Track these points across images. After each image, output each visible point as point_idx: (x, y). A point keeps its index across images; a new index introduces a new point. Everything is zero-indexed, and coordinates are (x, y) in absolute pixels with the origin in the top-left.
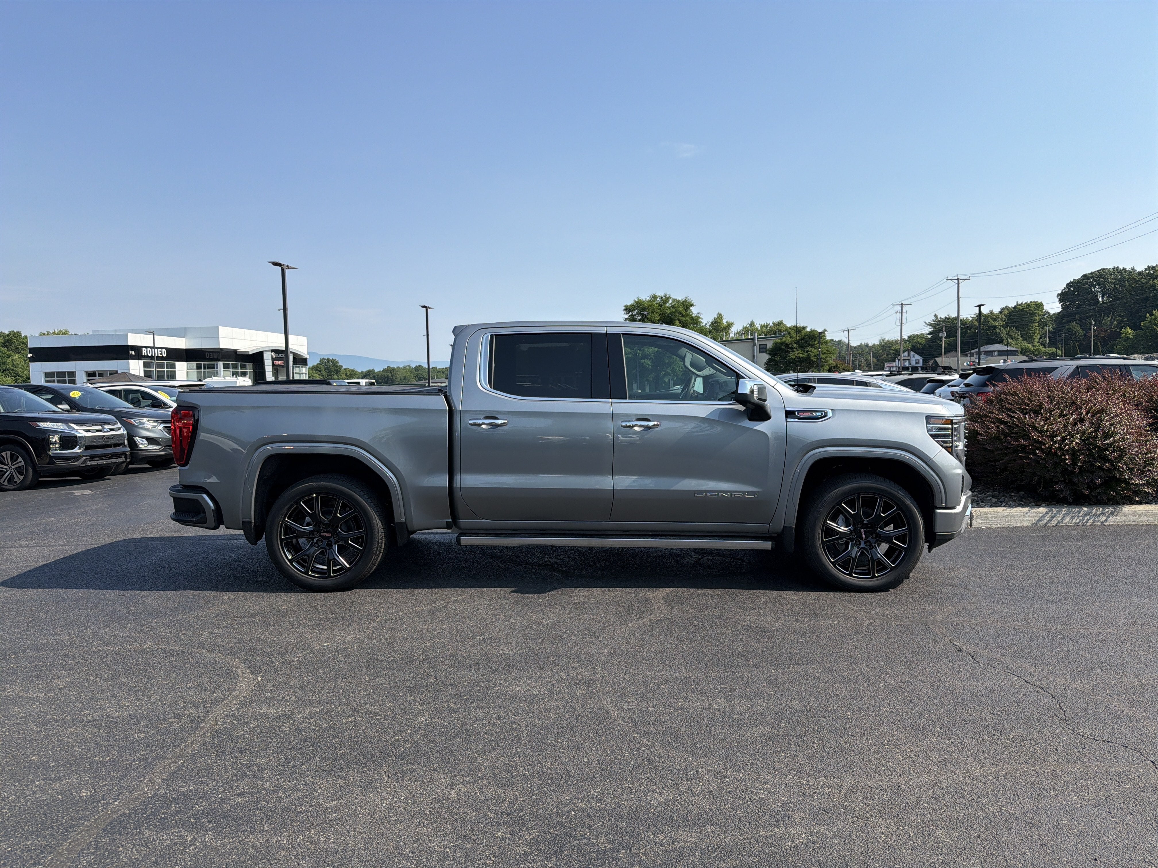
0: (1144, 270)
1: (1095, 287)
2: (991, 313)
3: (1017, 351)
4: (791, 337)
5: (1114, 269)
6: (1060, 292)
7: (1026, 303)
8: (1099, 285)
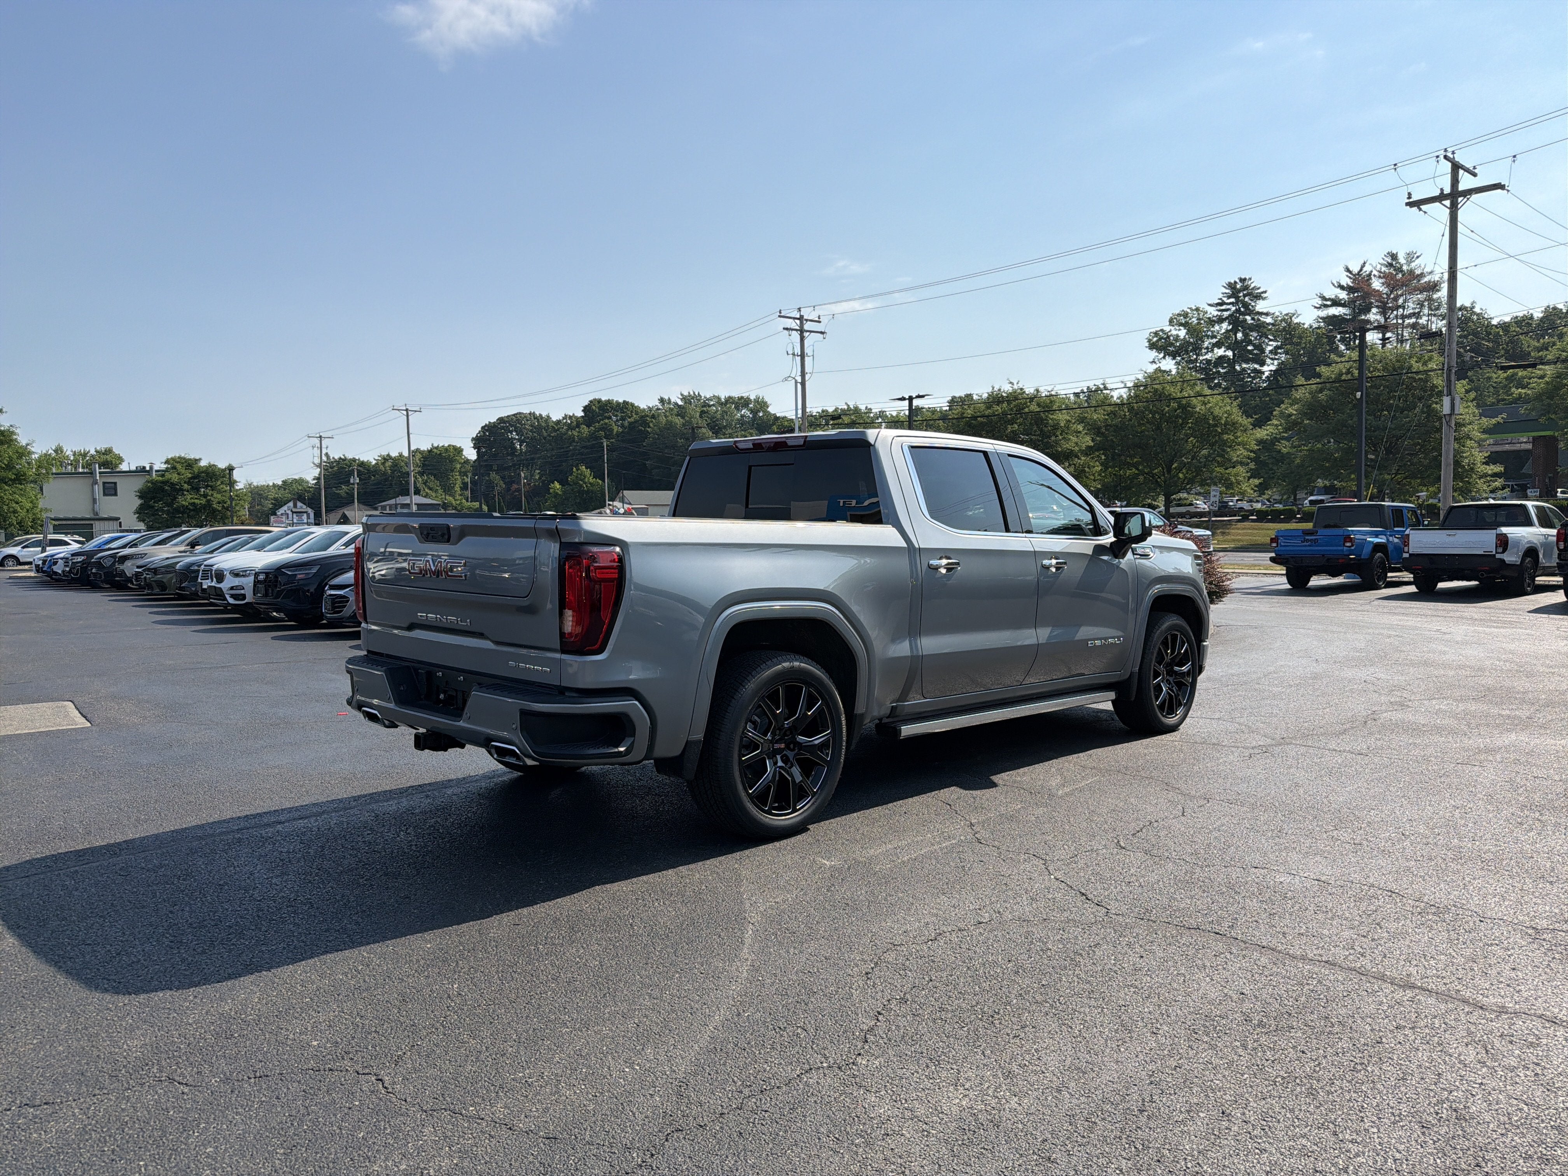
0: (561, 418)
1: (512, 434)
2: (400, 456)
3: (439, 504)
4: (178, 474)
5: (530, 414)
6: (474, 436)
7: (443, 446)
8: (516, 432)
